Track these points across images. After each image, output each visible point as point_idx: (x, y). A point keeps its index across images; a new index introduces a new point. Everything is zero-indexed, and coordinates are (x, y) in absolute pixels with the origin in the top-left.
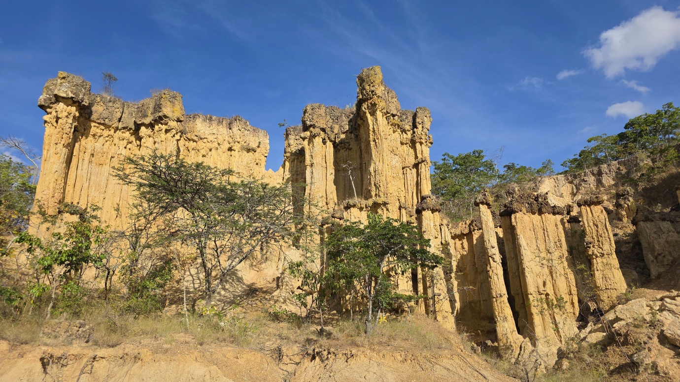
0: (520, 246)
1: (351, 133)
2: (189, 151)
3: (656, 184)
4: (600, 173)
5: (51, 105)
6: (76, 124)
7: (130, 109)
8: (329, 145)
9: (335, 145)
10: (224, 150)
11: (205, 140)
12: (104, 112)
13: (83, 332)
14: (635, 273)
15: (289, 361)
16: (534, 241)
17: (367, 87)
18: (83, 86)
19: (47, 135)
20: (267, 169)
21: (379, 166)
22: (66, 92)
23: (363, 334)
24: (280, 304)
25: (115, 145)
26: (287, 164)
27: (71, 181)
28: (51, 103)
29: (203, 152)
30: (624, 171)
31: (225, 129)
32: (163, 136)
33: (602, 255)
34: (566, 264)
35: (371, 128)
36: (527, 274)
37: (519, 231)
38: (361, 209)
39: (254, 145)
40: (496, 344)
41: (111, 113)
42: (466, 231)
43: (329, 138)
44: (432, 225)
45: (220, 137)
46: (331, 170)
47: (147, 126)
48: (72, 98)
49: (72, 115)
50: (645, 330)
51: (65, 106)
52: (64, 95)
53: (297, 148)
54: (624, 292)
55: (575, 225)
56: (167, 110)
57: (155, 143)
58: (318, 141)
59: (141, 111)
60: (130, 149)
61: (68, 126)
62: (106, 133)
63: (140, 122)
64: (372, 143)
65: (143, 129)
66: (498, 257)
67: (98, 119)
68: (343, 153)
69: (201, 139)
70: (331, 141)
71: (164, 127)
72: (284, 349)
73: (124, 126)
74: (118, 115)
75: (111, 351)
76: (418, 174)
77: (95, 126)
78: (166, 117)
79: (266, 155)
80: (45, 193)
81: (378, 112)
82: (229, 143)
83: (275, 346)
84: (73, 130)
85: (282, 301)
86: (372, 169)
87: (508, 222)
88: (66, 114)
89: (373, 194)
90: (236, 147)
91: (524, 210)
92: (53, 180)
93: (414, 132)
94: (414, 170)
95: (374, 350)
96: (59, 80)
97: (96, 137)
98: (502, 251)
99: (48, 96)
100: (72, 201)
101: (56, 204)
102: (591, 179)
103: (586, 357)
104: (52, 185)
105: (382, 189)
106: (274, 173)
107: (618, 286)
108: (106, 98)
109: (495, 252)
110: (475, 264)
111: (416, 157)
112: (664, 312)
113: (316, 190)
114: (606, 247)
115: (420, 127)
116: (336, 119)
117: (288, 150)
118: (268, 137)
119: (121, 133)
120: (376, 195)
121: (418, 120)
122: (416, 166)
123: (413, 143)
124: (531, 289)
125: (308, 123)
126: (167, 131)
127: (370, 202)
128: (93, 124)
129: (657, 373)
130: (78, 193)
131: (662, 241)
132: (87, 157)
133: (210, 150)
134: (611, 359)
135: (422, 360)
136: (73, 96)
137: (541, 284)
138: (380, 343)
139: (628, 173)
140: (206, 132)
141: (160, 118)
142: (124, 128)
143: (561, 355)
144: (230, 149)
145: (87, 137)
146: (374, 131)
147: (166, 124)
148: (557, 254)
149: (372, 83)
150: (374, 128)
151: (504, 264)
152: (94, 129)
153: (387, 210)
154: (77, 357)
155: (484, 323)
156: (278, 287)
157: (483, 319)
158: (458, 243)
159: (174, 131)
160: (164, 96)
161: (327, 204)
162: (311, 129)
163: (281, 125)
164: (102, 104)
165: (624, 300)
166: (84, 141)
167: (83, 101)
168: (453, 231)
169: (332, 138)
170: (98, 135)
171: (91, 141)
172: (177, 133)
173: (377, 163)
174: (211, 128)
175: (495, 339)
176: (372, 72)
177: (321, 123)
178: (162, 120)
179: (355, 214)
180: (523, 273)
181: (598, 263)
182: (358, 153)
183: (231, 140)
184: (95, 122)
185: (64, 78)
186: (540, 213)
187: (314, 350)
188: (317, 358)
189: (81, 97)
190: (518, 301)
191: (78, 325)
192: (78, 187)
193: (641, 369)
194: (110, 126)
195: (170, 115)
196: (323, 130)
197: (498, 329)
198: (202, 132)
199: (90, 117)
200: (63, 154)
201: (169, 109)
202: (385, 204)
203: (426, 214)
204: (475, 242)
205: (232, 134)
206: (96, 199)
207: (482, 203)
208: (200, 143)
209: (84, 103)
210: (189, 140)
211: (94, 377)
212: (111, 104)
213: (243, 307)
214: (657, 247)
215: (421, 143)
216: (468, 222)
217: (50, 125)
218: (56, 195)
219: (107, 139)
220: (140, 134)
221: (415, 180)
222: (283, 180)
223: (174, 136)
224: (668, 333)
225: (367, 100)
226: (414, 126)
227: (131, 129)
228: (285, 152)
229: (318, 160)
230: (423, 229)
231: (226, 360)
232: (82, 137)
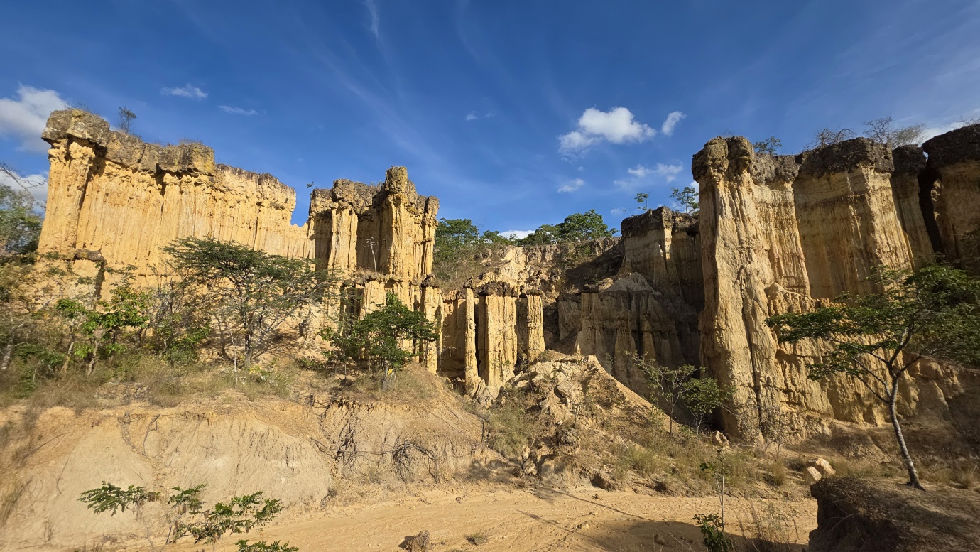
0: (488, 319)
1: (374, 208)
2: (215, 200)
3: (575, 267)
4: (544, 251)
5: (59, 140)
6: (91, 165)
7: (151, 151)
8: (355, 216)
9: (360, 217)
10: (252, 204)
11: (233, 192)
12: (121, 151)
13: (141, 393)
14: (552, 334)
15: (319, 405)
16: (497, 315)
17: (395, 183)
18: (101, 127)
19: (53, 171)
20: (292, 224)
21: (398, 250)
22: (83, 132)
23: (380, 389)
24: (304, 350)
25: (133, 186)
26: (312, 222)
27: (83, 221)
28: (59, 138)
29: (231, 203)
30: (559, 253)
31: (255, 183)
32: (192, 188)
33: (535, 328)
34: (514, 330)
35: (394, 216)
36: (490, 338)
37: (489, 308)
38: (380, 282)
39: (281, 202)
40: (464, 381)
41: (130, 153)
42: (454, 298)
43: (355, 211)
44: (432, 298)
45: (248, 191)
46: (354, 238)
47: (173, 174)
48: (89, 139)
49: (88, 156)
50: (548, 385)
51: (80, 147)
52: (80, 136)
53: (322, 209)
54: (543, 351)
55: (524, 299)
56: (198, 164)
57: (181, 192)
58: (346, 212)
59: (167, 158)
60: (150, 192)
61: (82, 167)
62: (123, 172)
63: (165, 169)
64: (394, 229)
65: (168, 176)
66: (473, 326)
67: (114, 158)
68: (365, 223)
69: (229, 190)
70: (356, 213)
71: (194, 180)
72: (316, 397)
73: (145, 168)
74: (138, 156)
75: (173, 410)
76: (424, 250)
77: (109, 165)
78: (196, 170)
79: (292, 210)
80: (56, 235)
81: (401, 206)
82: (258, 198)
83: (308, 394)
84: (87, 171)
85: (306, 347)
86: (392, 251)
87: (483, 300)
88: (82, 155)
89: (391, 271)
90: (266, 203)
91: (494, 293)
92: (66, 222)
93: (425, 216)
94: (422, 246)
95: (388, 403)
96: (73, 119)
97: (111, 176)
98: (476, 322)
99: (55, 130)
100: (85, 241)
101: (69, 248)
102: (539, 254)
103: (516, 399)
104: (64, 228)
105: (398, 269)
106: (298, 228)
107: (540, 348)
108: (124, 136)
109: (472, 322)
110: (456, 322)
111: (424, 237)
112: (561, 373)
113: (341, 255)
114: (538, 323)
115: (430, 212)
116: (363, 194)
117: (314, 209)
118: (295, 195)
119: (140, 174)
120: (393, 272)
121: (429, 207)
122: (423, 243)
123: (423, 225)
124: (491, 348)
125: (338, 196)
126: (196, 184)
127: (388, 277)
128: (107, 162)
129: (549, 414)
130: (92, 233)
131: (570, 314)
132: (101, 196)
133: (239, 202)
134: (528, 402)
135: (420, 410)
136: (90, 137)
137: (497, 344)
138: (392, 398)
139: (561, 254)
140: (235, 184)
141: (190, 170)
142: (144, 170)
143: (502, 391)
144: (259, 204)
145: (100, 176)
146: (396, 220)
147: (196, 177)
148: (509, 323)
149: (399, 181)
150: (396, 218)
151: (476, 330)
152: (109, 167)
153: (401, 286)
154: (140, 417)
155: (457, 363)
156: (302, 334)
157: (456, 360)
158: (447, 305)
159: (205, 186)
160: (195, 150)
161: (348, 267)
162: (340, 201)
163: (308, 186)
164: (119, 143)
165: (543, 359)
166: (97, 180)
167: (100, 143)
168: (445, 297)
169: (358, 212)
170: (114, 174)
171: (105, 180)
172: (207, 187)
173: (397, 247)
174: (240, 181)
175: (463, 377)
176: (400, 171)
177: (350, 198)
178: (192, 172)
179: (375, 286)
180: (488, 338)
181: (532, 332)
182: (379, 226)
183: (260, 196)
184: (111, 161)
185: (79, 116)
186: (504, 296)
187: (342, 399)
188: (344, 406)
189: (98, 138)
190: (481, 354)
191: (136, 388)
192: (91, 228)
193: (542, 411)
194: (128, 167)
195: (201, 169)
196: (351, 204)
197: (466, 373)
198: (230, 183)
199: (104, 155)
200: (77, 197)
201: (200, 163)
202: (399, 281)
203: (429, 289)
204: (459, 307)
205: (261, 190)
206: (111, 240)
207: (469, 288)
208: (228, 193)
209: (102, 145)
210: (217, 190)
211: (159, 432)
212: (129, 144)
213: (271, 352)
214: (566, 319)
215: (429, 226)
216: (456, 291)
217: (57, 160)
218: (69, 238)
219: (124, 179)
220: (164, 181)
221: (422, 254)
222: (307, 236)
223: (204, 190)
224: (559, 388)
225: (393, 193)
226: (426, 211)
227: (152, 172)
228: (310, 211)
229: (344, 230)
230: (425, 301)
231: (274, 412)
232: (95, 175)
